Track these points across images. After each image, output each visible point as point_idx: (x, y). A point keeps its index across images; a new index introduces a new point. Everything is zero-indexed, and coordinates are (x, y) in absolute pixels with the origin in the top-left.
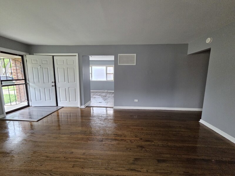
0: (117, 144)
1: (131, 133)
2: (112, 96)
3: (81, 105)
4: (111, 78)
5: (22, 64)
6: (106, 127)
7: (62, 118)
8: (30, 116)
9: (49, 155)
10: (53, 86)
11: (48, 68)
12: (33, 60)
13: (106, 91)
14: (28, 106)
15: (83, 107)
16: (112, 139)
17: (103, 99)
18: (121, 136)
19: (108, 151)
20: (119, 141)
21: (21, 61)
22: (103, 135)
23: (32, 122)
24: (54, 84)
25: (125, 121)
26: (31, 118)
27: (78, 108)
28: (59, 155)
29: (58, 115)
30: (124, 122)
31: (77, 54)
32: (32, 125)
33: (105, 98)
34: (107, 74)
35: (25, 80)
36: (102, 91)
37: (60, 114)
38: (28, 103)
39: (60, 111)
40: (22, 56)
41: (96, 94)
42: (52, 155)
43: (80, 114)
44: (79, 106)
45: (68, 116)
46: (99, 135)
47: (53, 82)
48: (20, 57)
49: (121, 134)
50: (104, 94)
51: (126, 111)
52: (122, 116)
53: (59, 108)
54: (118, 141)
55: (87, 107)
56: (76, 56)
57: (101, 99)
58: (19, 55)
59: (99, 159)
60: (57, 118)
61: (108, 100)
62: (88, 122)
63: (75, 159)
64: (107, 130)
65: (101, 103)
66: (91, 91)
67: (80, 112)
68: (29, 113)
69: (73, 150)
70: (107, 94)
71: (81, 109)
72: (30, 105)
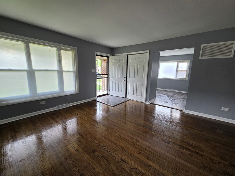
0: (188, 154)
1: (212, 150)
2: (182, 98)
3: (146, 100)
4: (183, 76)
5: (107, 63)
6: (173, 129)
7: (129, 109)
8: (108, 101)
9: (121, 134)
10: (125, 81)
11: (123, 66)
12: (114, 60)
13: (174, 91)
14: (108, 94)
15: (148, 103)
16: (181, 146)
17: (170, 99)
18: (195, 147)
19: (177, 157)
20: (192, 153)
21: (107, 61)
22: (170, 137)
23: (109, 106)
24: (125, 79)
25: (202, 131)
26: (108, 103)
27: (143, 103)
28: (128, 138)
29: (126, 106)
30: (200, 132)
31: (148, 51)
32: (108, 108)
33: (172, 98)
34: (177, 71)
35: (108, 75)
36: (168, 90)
37: (127, 105)
38: (108, 92)
39: (127, 102)
40: (108, 57)
41: (162, 92)
42: (123, 136)
43: (144, 109)
44: (144, 101)
45: (133, 107)
46: (165, 135)
47: (125, 78)
48: (107, 58)
49: (196, 145)
50: (171, 94)
51: (203, 119)
52: (197, 124)
53: (127, 100)
54: (190, 151)
55: (151, 104)
56: (147, 53)
57: (167, 99)
58: (107, 57)
59: (165, 159)
60: (125, 107)
61: (176, 101)
62: (153, 119)
63: (140, 148)
64: (174, 133)
65: (167, 102)
66: (157, 89)
67: (144, 107)
68: (108, 99)
69: (139, 139)
70: (175, 94)
71: (145, 104)
72: (109, 94)
